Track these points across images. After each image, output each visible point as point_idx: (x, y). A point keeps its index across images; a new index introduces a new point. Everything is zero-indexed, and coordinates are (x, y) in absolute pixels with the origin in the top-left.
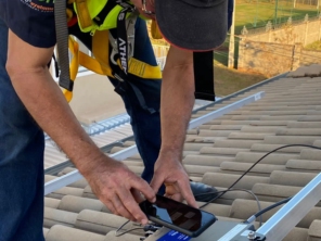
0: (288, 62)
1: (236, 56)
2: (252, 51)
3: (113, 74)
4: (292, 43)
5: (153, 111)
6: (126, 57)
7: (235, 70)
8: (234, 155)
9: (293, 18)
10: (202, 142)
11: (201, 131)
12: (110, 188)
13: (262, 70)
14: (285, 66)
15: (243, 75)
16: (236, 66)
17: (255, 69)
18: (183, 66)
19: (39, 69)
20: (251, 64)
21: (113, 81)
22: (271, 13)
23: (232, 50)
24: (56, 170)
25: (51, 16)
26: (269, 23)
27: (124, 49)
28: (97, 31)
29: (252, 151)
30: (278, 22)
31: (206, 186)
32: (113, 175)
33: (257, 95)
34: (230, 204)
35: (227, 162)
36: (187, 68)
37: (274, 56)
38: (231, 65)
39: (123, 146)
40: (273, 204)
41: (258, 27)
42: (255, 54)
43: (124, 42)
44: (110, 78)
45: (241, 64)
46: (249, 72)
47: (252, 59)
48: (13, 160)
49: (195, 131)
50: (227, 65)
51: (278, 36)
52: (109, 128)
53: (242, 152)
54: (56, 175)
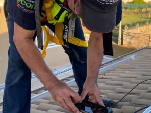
0: (147, 42)
1: (122, 39)
2: (130, 37)
3: (64, 44)
4: (149, 33)
5: (83, 62)
6: (68, 34)
7: (122, 46)
8: (122, 85)
9: (150, 22)
10: (106, 79)
11: (106, 73)
12: (60, 97)
13: (135, 46)
14: (146, 44)
15: (126, 48)
16: (122, 44)
17: (131, 45)
18: (98, 39)
19: (28, 40)
20: (130, 43)
21: (64, 48)
22: (139, 19)
23: (120, 36)
24: (36, 92)
25: (33, 15)
26: (138, 24)
27: (67, 30)
28: (56, 23)
29: (131, 83)
30: (142, 24)
31: (108, 100)
32: (62, 90)
33: (133, 57)
34: (121, 108)
35: (119, 88)
36: (100, 40)
37: (140, 39)
38: (120, 43)
39: (68, 80)
40: (141, 108)
41: (133, 26)
42: (131, 38)
43: (67, 27)
44: (63, 46)
45: (124, 43)
46: (129, 47)
47: (130, 41)
48: (16, 84)
49: (103, 73)
50: (118, 43)
51: (142, 30)
52: (62, 73)
53: (126, 84)
54: (37, 94)
